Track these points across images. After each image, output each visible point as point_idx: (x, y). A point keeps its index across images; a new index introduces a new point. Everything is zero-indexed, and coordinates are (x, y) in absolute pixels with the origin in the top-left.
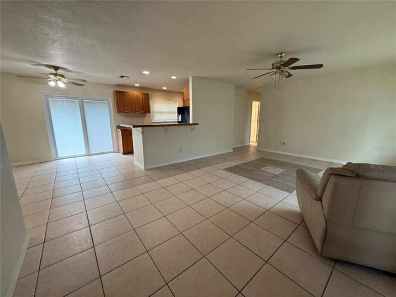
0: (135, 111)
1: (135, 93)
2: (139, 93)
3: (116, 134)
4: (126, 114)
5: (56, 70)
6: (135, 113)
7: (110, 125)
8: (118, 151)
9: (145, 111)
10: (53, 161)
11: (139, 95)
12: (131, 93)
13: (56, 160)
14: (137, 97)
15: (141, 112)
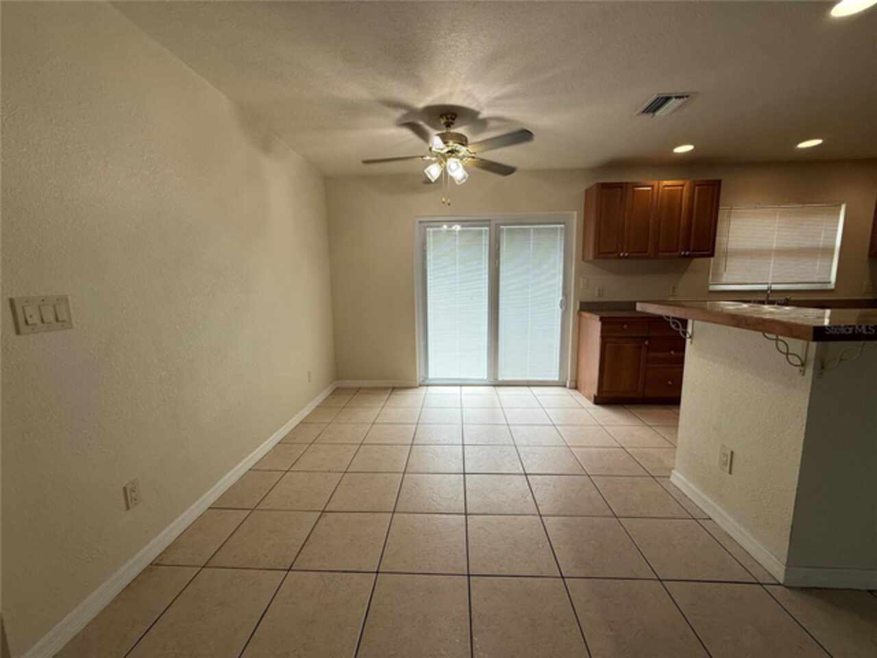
1: (666, 183)
2: (681, 183)
3: (577, 330)
4: (622, 261)
5: (447, 123)
6: (654, 257)
7: (561, 298)
8: (573, 384)
9: (694, 251)
10: (416, 387)
11: (682, 190)
12: (652, 186)
13: (424, 385)
14: (672, 197)
15: (678, 253)
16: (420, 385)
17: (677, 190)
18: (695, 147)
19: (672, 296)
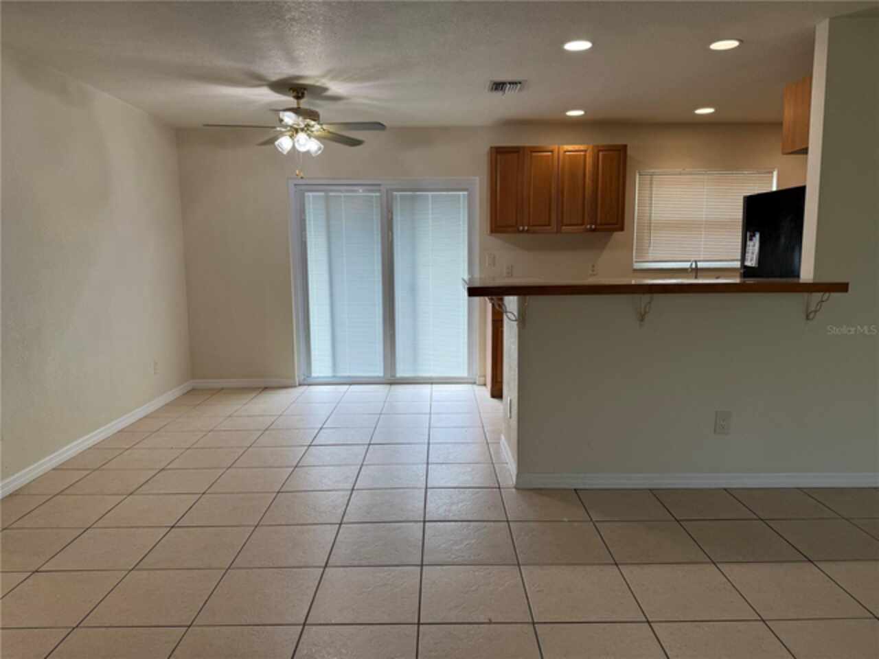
0: (561, 223)
1: (567, 146)
2: (582, 147)
4: (522, 235)
5: (298, 98)
6: (558, 231)
9: (601, 224)
10: (295, 386)
11: (585, 156)
12: (552, 151)
13: (304, 385)
14: (575, 163)
15: (583, 227)
16: (300, 385)
17: (580, 155)
18: (586, 112)
19: (591, 275)
